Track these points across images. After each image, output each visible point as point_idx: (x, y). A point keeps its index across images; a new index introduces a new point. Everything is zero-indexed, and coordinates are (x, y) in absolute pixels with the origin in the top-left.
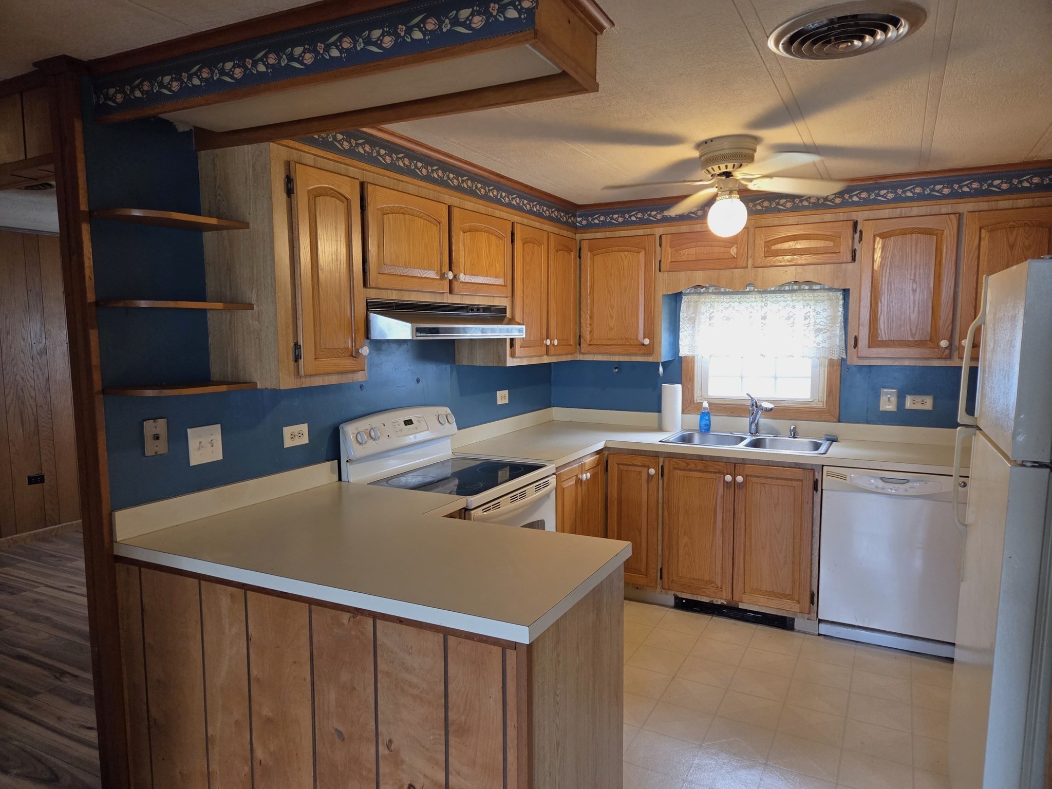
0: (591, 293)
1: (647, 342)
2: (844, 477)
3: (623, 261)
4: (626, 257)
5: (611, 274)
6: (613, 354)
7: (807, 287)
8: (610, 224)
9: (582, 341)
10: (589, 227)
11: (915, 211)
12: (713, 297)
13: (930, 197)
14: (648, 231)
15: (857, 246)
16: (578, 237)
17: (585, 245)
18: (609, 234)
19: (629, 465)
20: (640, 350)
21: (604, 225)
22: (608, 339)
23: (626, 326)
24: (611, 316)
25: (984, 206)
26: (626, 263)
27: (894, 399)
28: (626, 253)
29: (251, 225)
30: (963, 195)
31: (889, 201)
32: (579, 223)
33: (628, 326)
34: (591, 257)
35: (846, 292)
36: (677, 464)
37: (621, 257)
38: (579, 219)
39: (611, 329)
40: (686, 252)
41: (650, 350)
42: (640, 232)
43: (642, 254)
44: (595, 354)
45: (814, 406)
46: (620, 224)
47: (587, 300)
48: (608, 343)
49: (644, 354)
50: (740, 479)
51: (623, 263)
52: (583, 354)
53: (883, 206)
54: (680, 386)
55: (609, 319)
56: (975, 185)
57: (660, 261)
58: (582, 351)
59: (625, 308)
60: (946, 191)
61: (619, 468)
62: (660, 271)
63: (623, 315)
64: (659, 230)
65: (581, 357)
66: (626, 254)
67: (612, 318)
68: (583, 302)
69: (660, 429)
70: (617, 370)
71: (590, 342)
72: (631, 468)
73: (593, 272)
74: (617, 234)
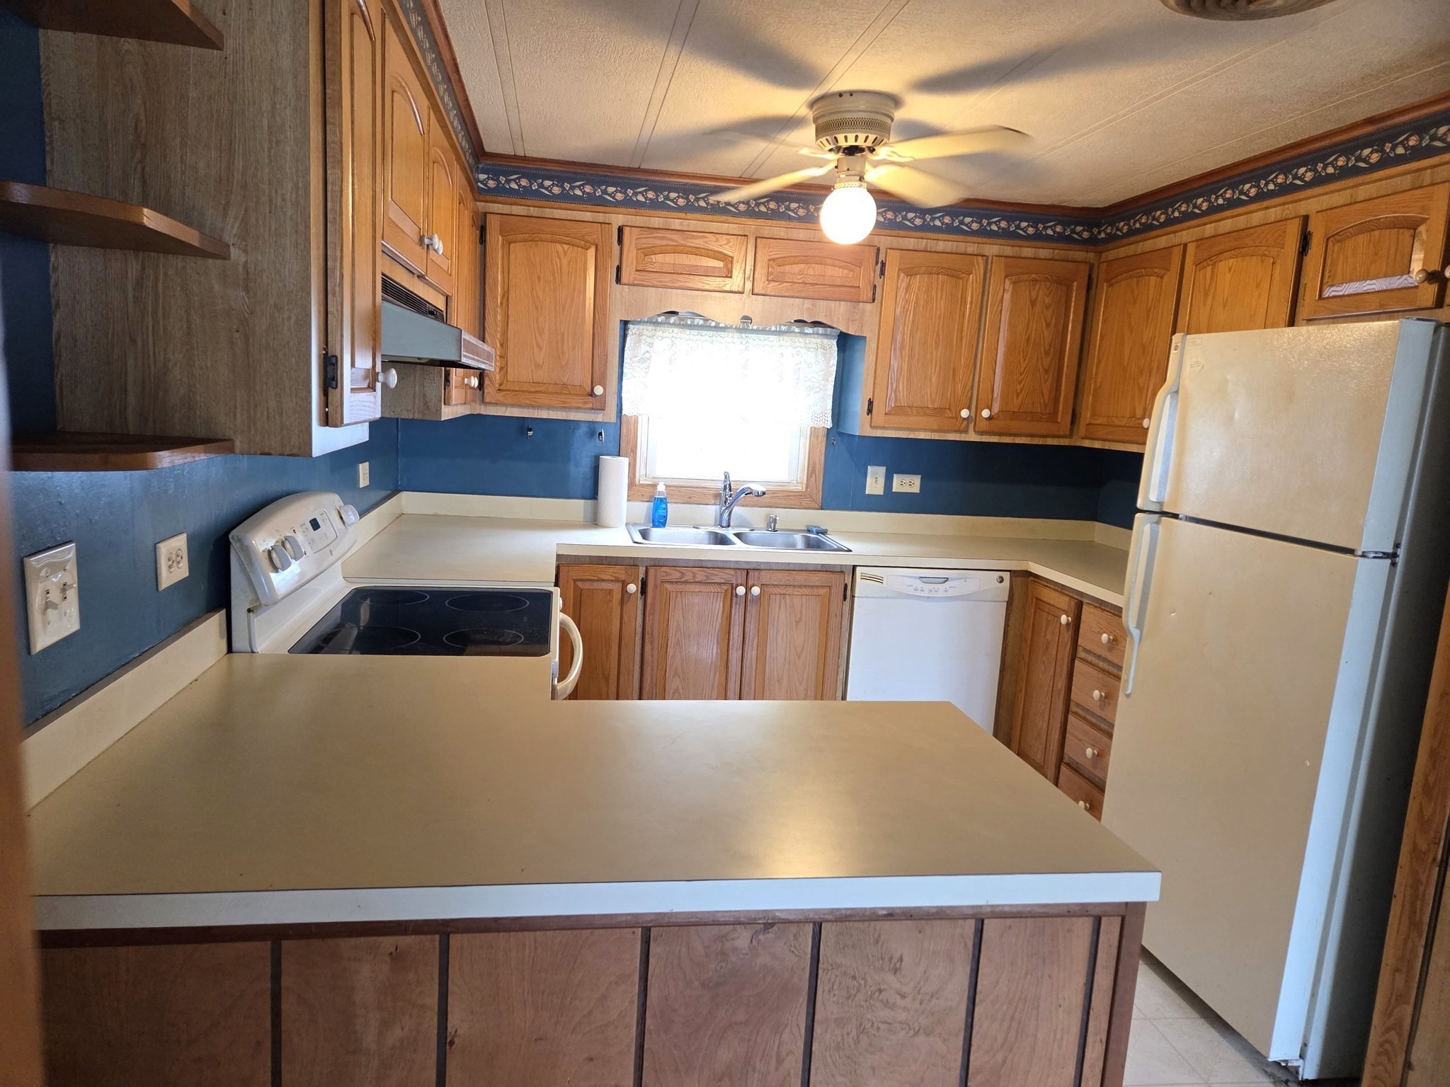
0: (504, 305)
1: (600, 390)
2: (879, 580)
3: (560, 258)
4: (565, 253)
5: (539, 278)
6: (540, 407)
7: (797, 330)
8: (538, 195)
9: (486, 382)
10: (502, 193)
11: (941, 246)
12: (676, 330)
13: (958, 231)
14: (601, 217)
15: (878, 282)
16: (481, 206)
17: (493, 223)
18: (534, 211)
19: (594, 580)
20: (585, 403)
21: (526, 194)
22: (533, 383)
23: (564, 363)
24: (538, 346)
25: (1008, 251)
26: (565, 262)
27: (882, 481)
28: (566, 247)
30: (992, 234)
31: (917, 228)
32: (482, 182)
33: (566, 364)
34: (503, 245)
35: (845, 342)
36: (668, 574)
37: (558, 252)
38: (482, 177)
39: (537, 366)
40: (659, 258)
42: (588, 216)
43: (591, 252)
44: (506, 405)
45: (792, 488)
46: (555, 198)
47: (496, 316)
48: (533, 390)
49: (593, 410)
50: (756, 590)
51: (560, 262)
52: (486, 404)
53: (910, 233)
54: (624, 460)
55: (535, 349)
56: (1003, 224)
57: (619, 268)
58: (487, 399)
59: (563, 334)
60: (975, 226)
61: (576, 586)
62: (618, 280)
63: (560, 346)
64: (618, 219)
65: (482, 410)
66: (566, 249)
67: (541, 349)
68: (489, 319)
69: (596, 524)
70: (532, 433)
71: (500, 385)
72: (596, 585)
73: (507, 272)
74: (548, 212)
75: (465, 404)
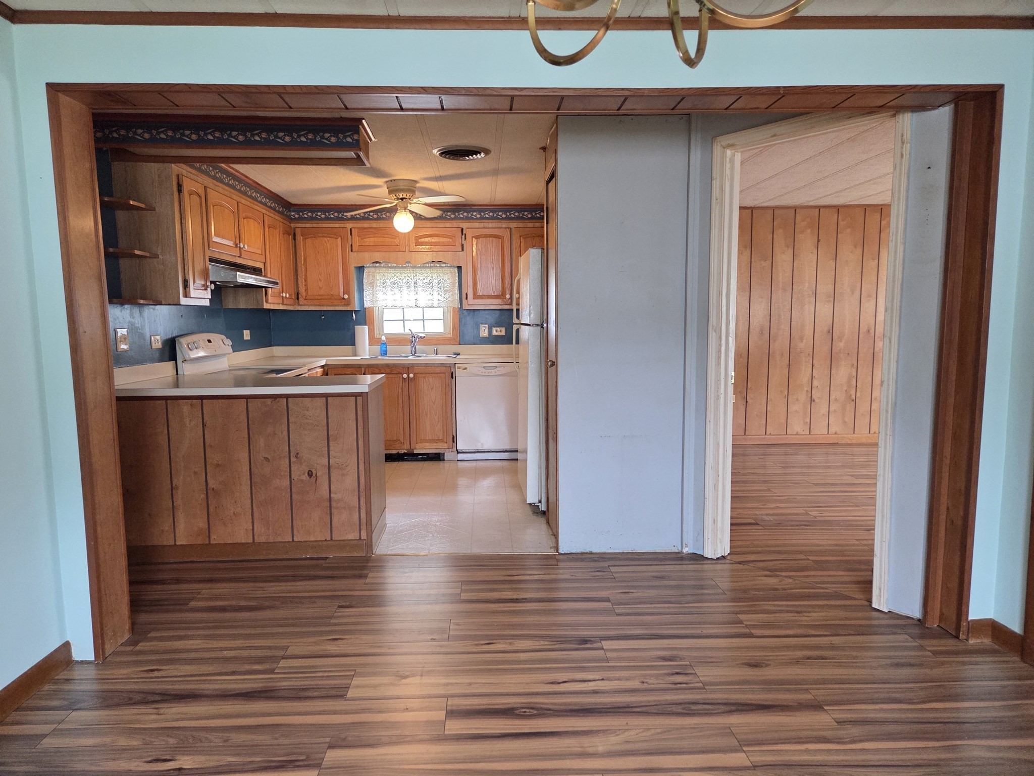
0: (305, 264)
1: (346, 297)
2: (465, 369)
3: (326, 243)
5: (318, 252)
6: (323, 305)
7: (438, 265)
8: (316, 219)
9: (300, 296)
10: (301, 219)
11: (490, 225)
12: (384, 269)
13: (496, 218)
14: (342, 225)
15: (464, 242)
16: (292, 225)
17: (298, 232)
18: (315, 225)
20: (341, 302)
21: (311, 219)
22: (319, 295)
23: (330, 286)
24: (320, 279)
25: (521, 225)
26: (328, 245)
27: (486, 331)
28: (328, 238)
29: (157, 209)
30: (512, 219)
31: (478, 219)
32: (293, 216)
33: (332, 286)
34: (303, 240)
35: (459, 268)
36: (374, 370)
37: (325, 241)
38: (293, 213)
39: (320, 288)
40: (368, 240)
41: (348, 302)
42: (337, 225)
43: (339, 240)
44: (309, 305)
45: (447, 336)
46: (322, 219)
47: (302, 270)
48: (319, 298)
49: (345, 305)
50: (411, 375)
51: (326, 245)
52: (301, 305)
53: (475, 221)
54: (367, 327)
55: (319, 281)
56: (517, 214)
57: (351, 245)
58: (301, 303)
59: (329, 274)
60: (504, 216)
62: (352, 251)
63: (329, 279)
64: (350, 225)
65: (299, 308)
66: (328, 240)
67: (321, 281)
68: (299, 270)
69: (356, 353)
70: (323, 317)
71: (306, 297)
73: (305, 250)
74: (320, 225)
75: (283, 304)
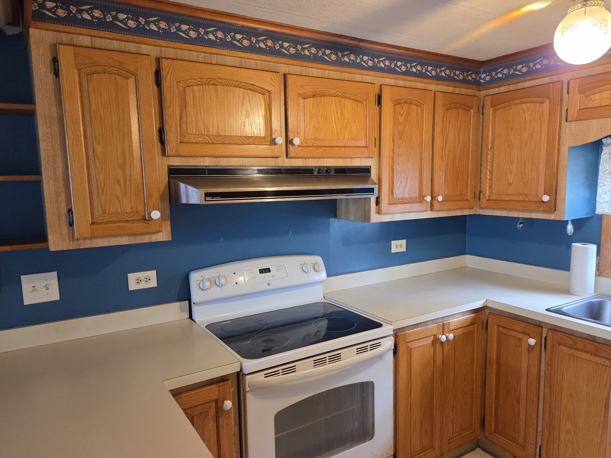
0: (492, 148)
1: (546, 198)
3: (525, 113)
4: (528, 108)
5: (512, 128)
6: (512, 210)
8: (514, 76)
9: (482, 196)
10: (494, 82)
14: (555, 78)
16: (483, 93)
17: (488, 101)
18: (512, 87)
19: (509, 329)
20: (539, 207)
21: (507, 78)
22: (507, 195)
23: (525, 181)
24: (510, 171)
26: (528, 115)
28: (529, 105)
32: (483, 79)
33: (527, 182)
34: (493, 112)
36: (563, 339)
37: (523, 109)
38: (483, 76)
39: (510, 184)
40: (598, 96)
41: (553, 206)
43: (546, 103)
44: (494, 209)
46: (523, 75)
47: (487, 156)
48: (507, 199)
49: (544, 211)
51: (525, 115)
52: (483, 208)
55: (508, 174)
57: (567, 110)
58: (482, 206)
59: (525, 162)
61: (498, 330)
62: (566, 121)
63: (523, 170)
64: (568, 76)
65: (481, 212)
66: (529, 106)
67: (511, 173)
69: (566, 291)
70: (522, 225)
71: (489, 197)
72: (510, 332)
73: (494, 128)
74: (521, 85)
75: (432, 209)
